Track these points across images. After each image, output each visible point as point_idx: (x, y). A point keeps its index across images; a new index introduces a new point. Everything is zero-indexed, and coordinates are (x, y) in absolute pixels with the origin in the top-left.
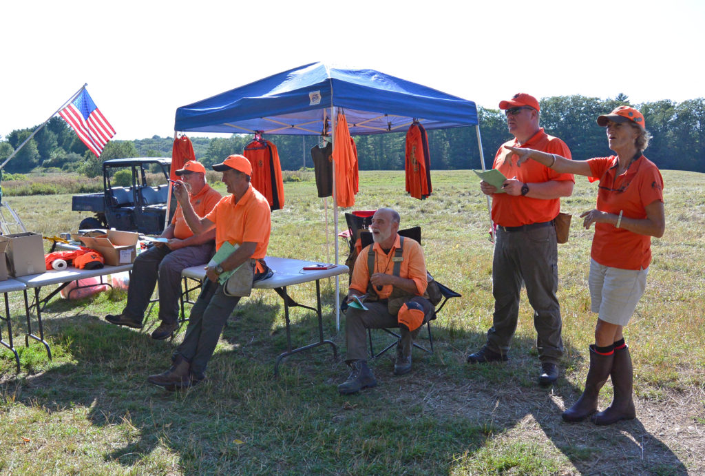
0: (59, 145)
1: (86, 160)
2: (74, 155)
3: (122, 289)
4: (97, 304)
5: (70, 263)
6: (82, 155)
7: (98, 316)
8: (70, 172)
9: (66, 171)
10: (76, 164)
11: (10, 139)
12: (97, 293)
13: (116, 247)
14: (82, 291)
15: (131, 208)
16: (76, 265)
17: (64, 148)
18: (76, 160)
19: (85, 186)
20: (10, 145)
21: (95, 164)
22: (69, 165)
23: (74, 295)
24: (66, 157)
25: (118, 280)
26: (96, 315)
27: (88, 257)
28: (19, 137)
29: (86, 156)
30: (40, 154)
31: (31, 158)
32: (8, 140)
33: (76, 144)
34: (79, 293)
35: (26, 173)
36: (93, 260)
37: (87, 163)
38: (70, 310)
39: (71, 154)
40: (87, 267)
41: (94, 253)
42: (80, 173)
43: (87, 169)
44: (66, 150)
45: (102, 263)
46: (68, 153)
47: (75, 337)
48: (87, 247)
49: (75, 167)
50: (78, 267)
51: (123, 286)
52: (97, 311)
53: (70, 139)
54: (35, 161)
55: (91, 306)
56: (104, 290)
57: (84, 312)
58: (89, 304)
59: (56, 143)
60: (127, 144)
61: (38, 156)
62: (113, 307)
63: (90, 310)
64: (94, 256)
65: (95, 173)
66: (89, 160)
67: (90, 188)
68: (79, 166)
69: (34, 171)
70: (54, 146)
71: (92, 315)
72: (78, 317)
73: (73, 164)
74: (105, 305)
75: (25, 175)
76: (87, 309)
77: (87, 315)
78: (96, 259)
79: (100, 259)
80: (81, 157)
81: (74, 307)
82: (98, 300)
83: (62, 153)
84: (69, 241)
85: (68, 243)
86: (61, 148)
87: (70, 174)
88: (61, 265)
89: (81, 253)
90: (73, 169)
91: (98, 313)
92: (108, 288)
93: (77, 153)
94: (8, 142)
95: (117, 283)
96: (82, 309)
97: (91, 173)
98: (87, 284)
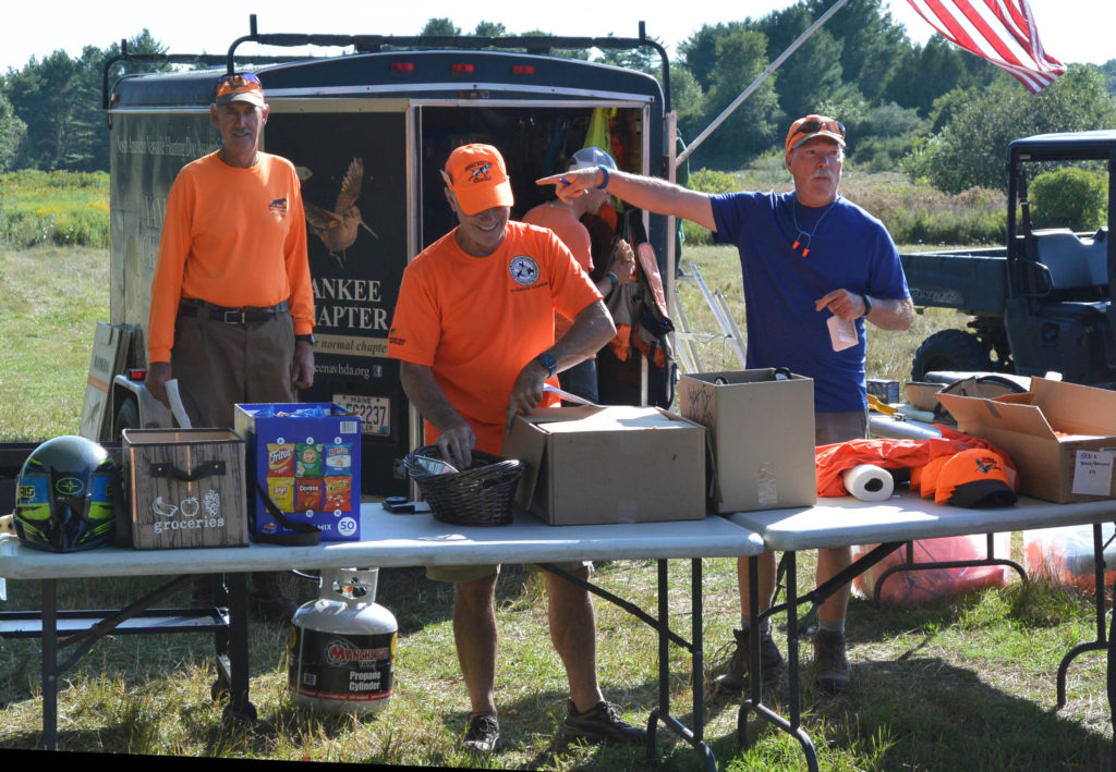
0: (846, 78)
1: (936, 130)
2: (895, 112)
3: (1058, 586)
4: (969, 628)
5: (905, 480)
6: (923, 115)
7: (975, 668)
8: (878, 168)
9: (866, 165)
10: (900, 143)
11: (691, 54)
12: (974, 592)
13: (1063, 438)
14: (922, 577)
15: (1096, 305)
16: (924, 488)
17: (861, 89)
18: (899, 131)
19: (929, 221)
20: (688, 75)
21: (968, 143)
22: (877, 145)
23: (895, 589)
24: (868, 118)
25: (1046, 553)
26: (967, 665)
27: (965, 465)
28: (719, 49)
29: (934, 115)
30: (783, 108)
31: (754, 120)
32: (684, 58)
33: (903, 75)
34: (912, 583)
35: (735, 168)
36: (979, 475)
37: (937, 142)
38: (878, 639)
39: (884, 110)
40: (962, 497)
41: (986, 452)
42: (914, 174)
43: (936, 160)
44: (867, 97)
45: (1012, 487)
46: (876, 105)
47: (900, 731)
48: (961, 429)
49: (895, 155)
50: (931, 497)
51: (1063, 577)
52: (973, 653)
53: (885, 58)
54: (766, 129)
55: (950, 632)
56: (995, 582)
57: (928, 652)
58: (945, 626)
59: (837, 70)
60: (1080, 76)
61: (776, 113)
62: (1025, 642)
63: (948, 645)
64: (985, 464)
65: (965, 177)
66: (946, 129)
67: (944, 227)
68: (909, 149)
69: (759, 162)
70: (829, 83)
71: (954, 662)
72: (905, 663)
73: (889, 142)
74: (997, 633)
75: (732, 174)
76: (936, 641)
77: (939, 660)
78: (992, 475)
79: (1005, 475)
80: (917, 120)
81: (895, 629)
82: (976, 614)
83: (855, 103)
84: (893, 405)
85: (891, 412)
86: (853, 86)
87: (878, 176)
88: (874, 485)
89: (944, 451)
90: (888, 163)
91: (974, 659)
92: (1010, 577)
93: (905, 105)
94: (683, 64)
95: (1044, 564)
96: (920, 639)
97: (951, 176)
98: (939, 558)
